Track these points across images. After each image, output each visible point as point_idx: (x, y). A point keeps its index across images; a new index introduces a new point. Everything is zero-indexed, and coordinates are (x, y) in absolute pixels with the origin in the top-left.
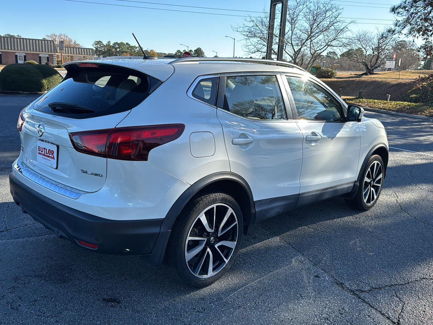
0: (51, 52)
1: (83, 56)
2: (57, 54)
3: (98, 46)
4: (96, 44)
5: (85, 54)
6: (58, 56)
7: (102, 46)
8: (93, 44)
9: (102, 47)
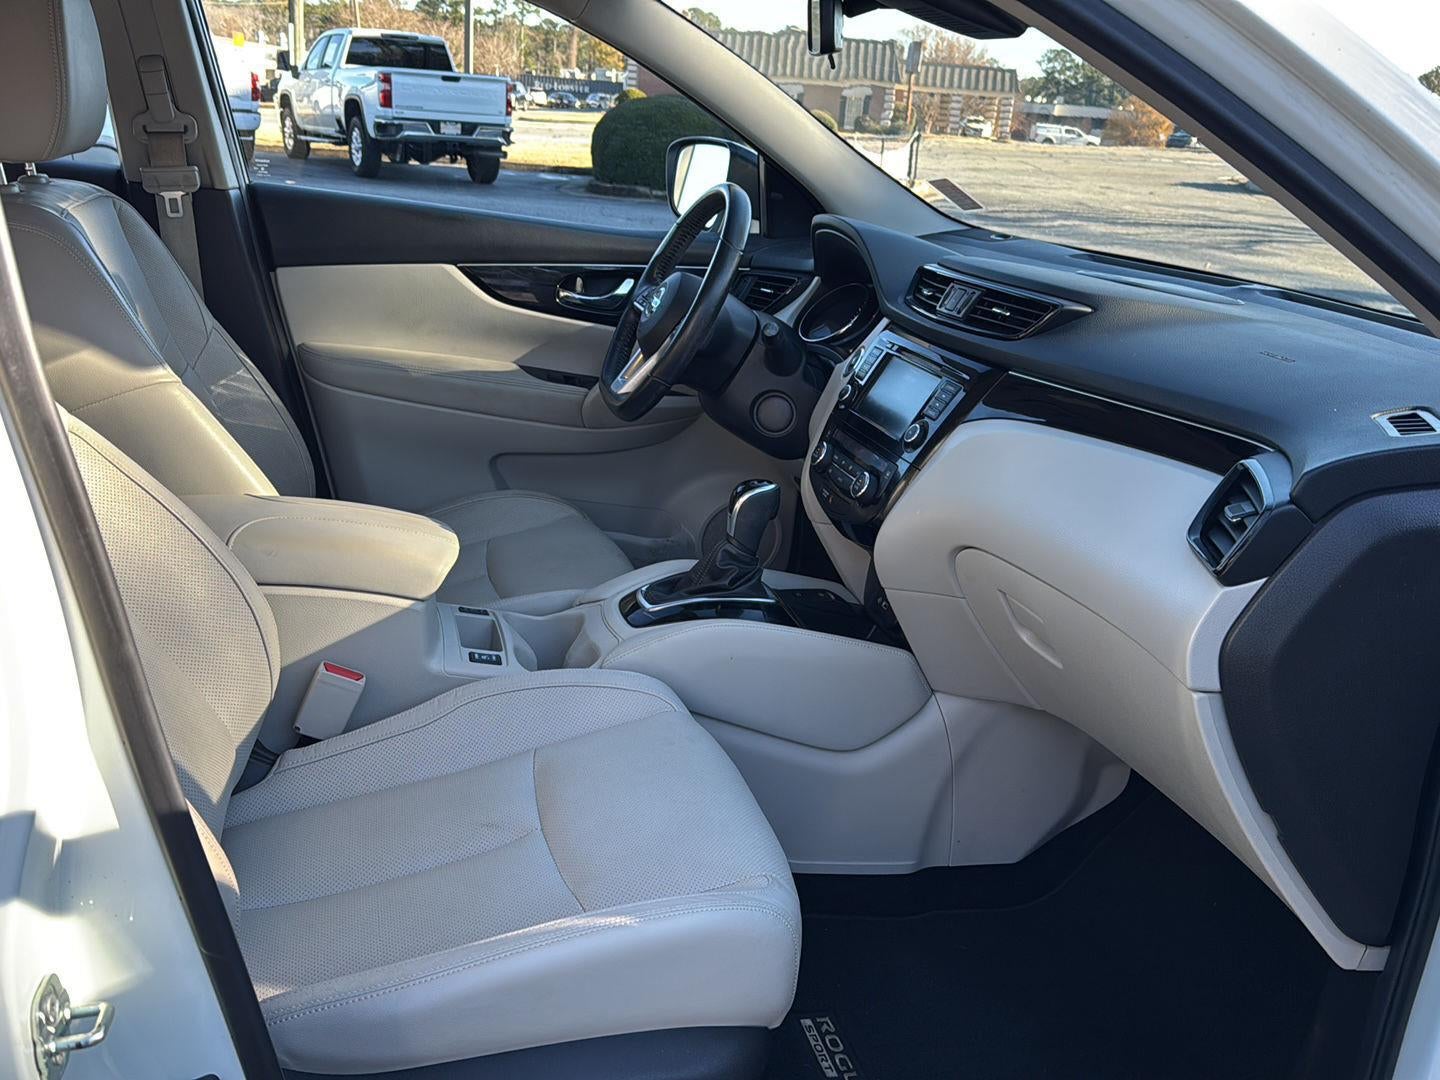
0: (882, 79)
1: (977, 94)
2: (897, 87)
3: (1056, 64)
4: (1050, 60)
5: (985, 88)
6: (899, 93)
7: (1068, 64)
8: (1040, 59)
9: (1069, 69)
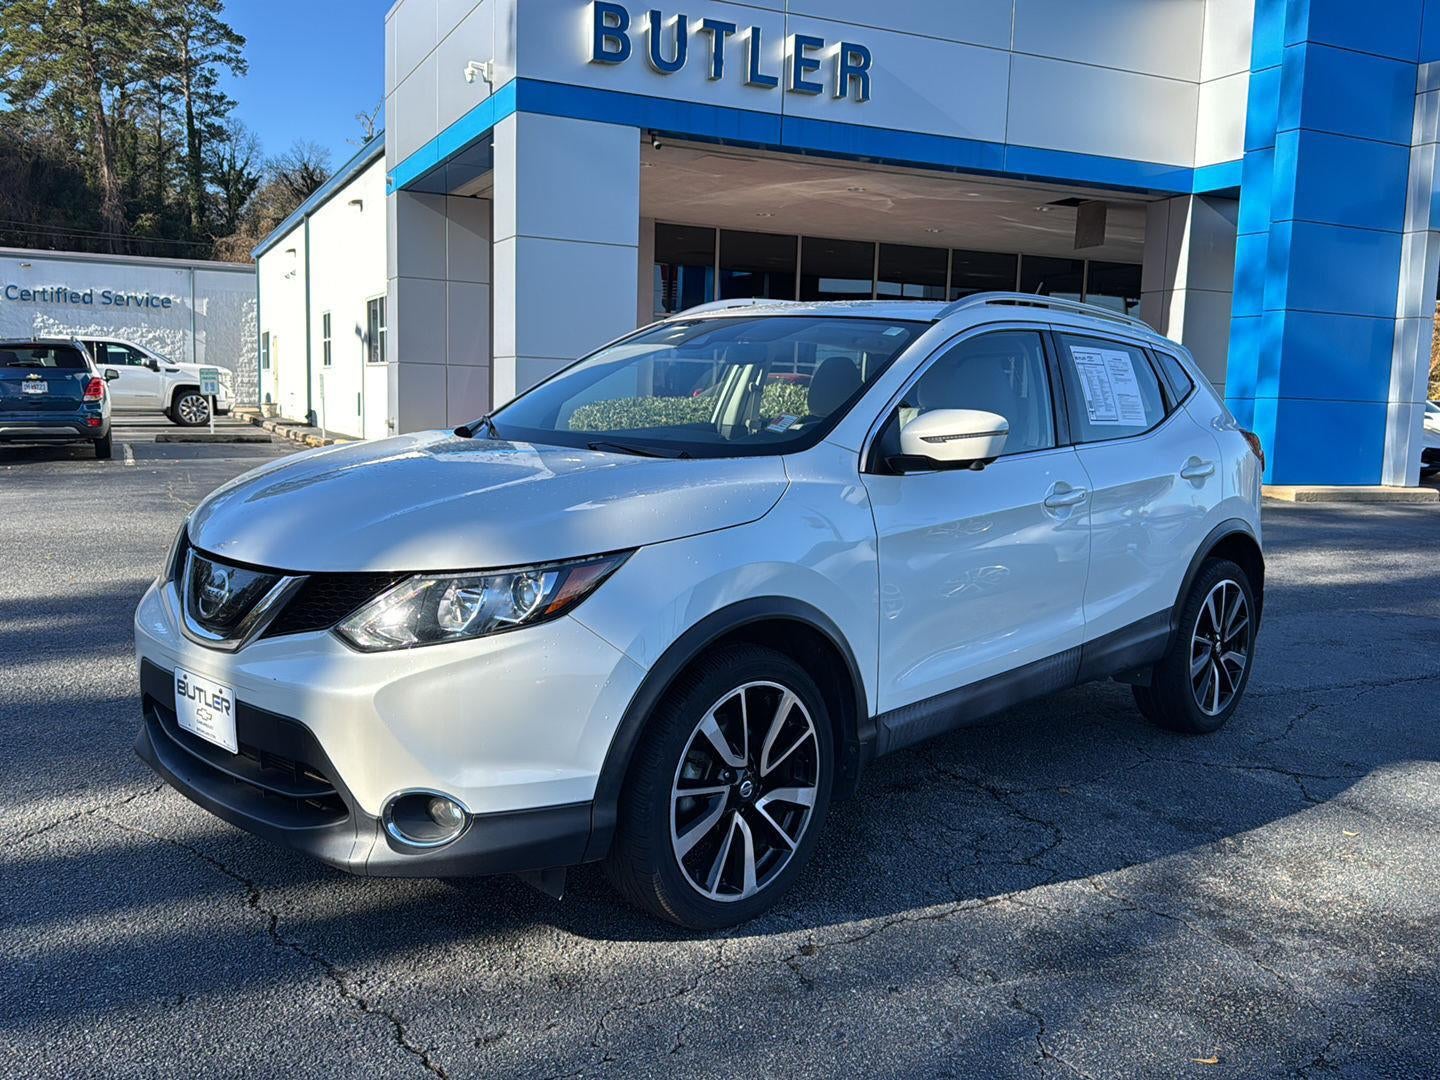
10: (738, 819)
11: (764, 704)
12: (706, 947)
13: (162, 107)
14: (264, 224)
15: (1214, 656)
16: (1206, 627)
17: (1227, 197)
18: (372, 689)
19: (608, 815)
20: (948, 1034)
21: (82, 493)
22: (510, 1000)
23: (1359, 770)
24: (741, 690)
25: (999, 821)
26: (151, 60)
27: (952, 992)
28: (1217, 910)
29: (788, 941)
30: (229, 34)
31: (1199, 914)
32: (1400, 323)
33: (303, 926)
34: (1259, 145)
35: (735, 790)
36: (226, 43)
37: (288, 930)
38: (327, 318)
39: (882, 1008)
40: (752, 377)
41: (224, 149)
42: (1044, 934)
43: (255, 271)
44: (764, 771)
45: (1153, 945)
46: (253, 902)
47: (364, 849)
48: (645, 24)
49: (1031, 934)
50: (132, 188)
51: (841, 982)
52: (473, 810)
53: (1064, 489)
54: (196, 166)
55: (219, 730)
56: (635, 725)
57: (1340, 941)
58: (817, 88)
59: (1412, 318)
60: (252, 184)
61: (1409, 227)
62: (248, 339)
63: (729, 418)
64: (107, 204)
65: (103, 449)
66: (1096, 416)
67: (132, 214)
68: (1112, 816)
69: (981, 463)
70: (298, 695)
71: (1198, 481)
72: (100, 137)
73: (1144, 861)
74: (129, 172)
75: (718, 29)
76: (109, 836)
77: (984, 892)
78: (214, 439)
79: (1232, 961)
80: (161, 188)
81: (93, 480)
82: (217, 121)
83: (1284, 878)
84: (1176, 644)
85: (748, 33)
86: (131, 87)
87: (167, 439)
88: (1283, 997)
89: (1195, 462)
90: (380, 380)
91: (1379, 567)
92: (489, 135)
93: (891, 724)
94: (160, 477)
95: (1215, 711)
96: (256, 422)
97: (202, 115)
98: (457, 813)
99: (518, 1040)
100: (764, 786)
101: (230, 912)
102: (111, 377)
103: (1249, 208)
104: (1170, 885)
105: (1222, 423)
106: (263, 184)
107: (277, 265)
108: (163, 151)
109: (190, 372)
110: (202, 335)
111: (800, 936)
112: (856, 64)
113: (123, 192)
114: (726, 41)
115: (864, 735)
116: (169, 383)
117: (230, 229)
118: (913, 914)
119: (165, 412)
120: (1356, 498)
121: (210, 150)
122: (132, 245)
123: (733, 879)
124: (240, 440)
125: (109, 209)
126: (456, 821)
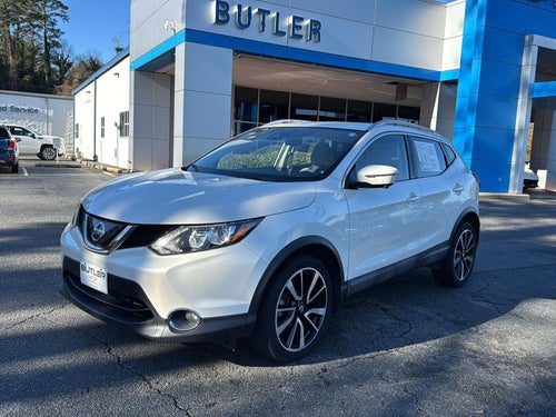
10: (298, 320)
11: (308, 276)
12: (287, 369)
13: (34, 33)
14: (75, 81)
15: (462, 258)
16: (460, 248)
17: (453, 83)
18: (164, 270)
19: (253, 319)
20: (383, 402)
21: (9, 186)
22: (216, 389)
23: (516, 302)
24: (301, 271)
25: (388, 321)
26: (30, 15)
27: (381, 386)
28: (473, 355)
29: (318, 366)
30: (62, 5)
31: (468, 356)
32: (516, 132)
33: (130, 361)
34: (466, 64)
35: (297, 309)
36: (61, 9)
37: (125, 362)
38: (103, 119)
39: (356, 392)
40: (290, 150)
41: (59, 51)
42: (412, 364)
43: (73, 100)
44: (308, 302)
45: (452, 368)
46: (109, 351)
47: (158, 331)
48: (236, 9)
49: (407, 364)
50: (21, 65)
51: (340, 383)
52: (203, 316)
53: (413, 195)
54: (47, 57)
55: (100, 285)
56: (264, 285)
57: (520, 366)
58: (301, 37)
59: (521, 130)
60: (70, 65)
61: (520, 96)
62: (69, 126)
63: (281, 165)
64: (11, 71)
65: (15, 169)
66: (423, 167)
67: (21, 75)
68: (429, 319)
69: (388, 186)
70: (135, 272)
71: (458, 192)
72: (9, 44)
73: (443, 336)
74: (20, 59)
75: (263, 12)
76: (46, 325)
77: (387, 348)
78: (58, 166)
79: (482, 374)
80: (33, 65)
81: (13, 182)
82: (56, 40)
83: (496, 342)
84: (449, 254)
85: (275, 14)
86: (21, 25)
87: (40, 165)
88: (503, 388)
89: (458, 186)
90: (126, 144)
91: (511, 224)
92: (173, 50)
93: (352, 284)
94: (40, 181)
95: (462, 278)
96: (73, 159)
97: (51, 37)
98: (196, 318)
99: (221, 405)
100: (308, 307)
101: (100, 355)
102: (19, 140)
103: (462, 87)
104: (455, 345)
105: (466, 171)
106: (74, 65)
107: (83, 98)
108: (34, 51)
109: (49, 139)
110: (51, 124)
111: (321, 365)
112: (316, 27)
113: (18, 66)
114: (267, 17)
115: (343, 288)
116: (39, 143)
117: (61, 83)
118: (362, 356)
119: (37, 155)
120: (499, 198)
121: (54, 51)
122: (21, 88)
123: (296, 343)
124: (69, 166)
125: (12, 73)
126: (195, 321)
